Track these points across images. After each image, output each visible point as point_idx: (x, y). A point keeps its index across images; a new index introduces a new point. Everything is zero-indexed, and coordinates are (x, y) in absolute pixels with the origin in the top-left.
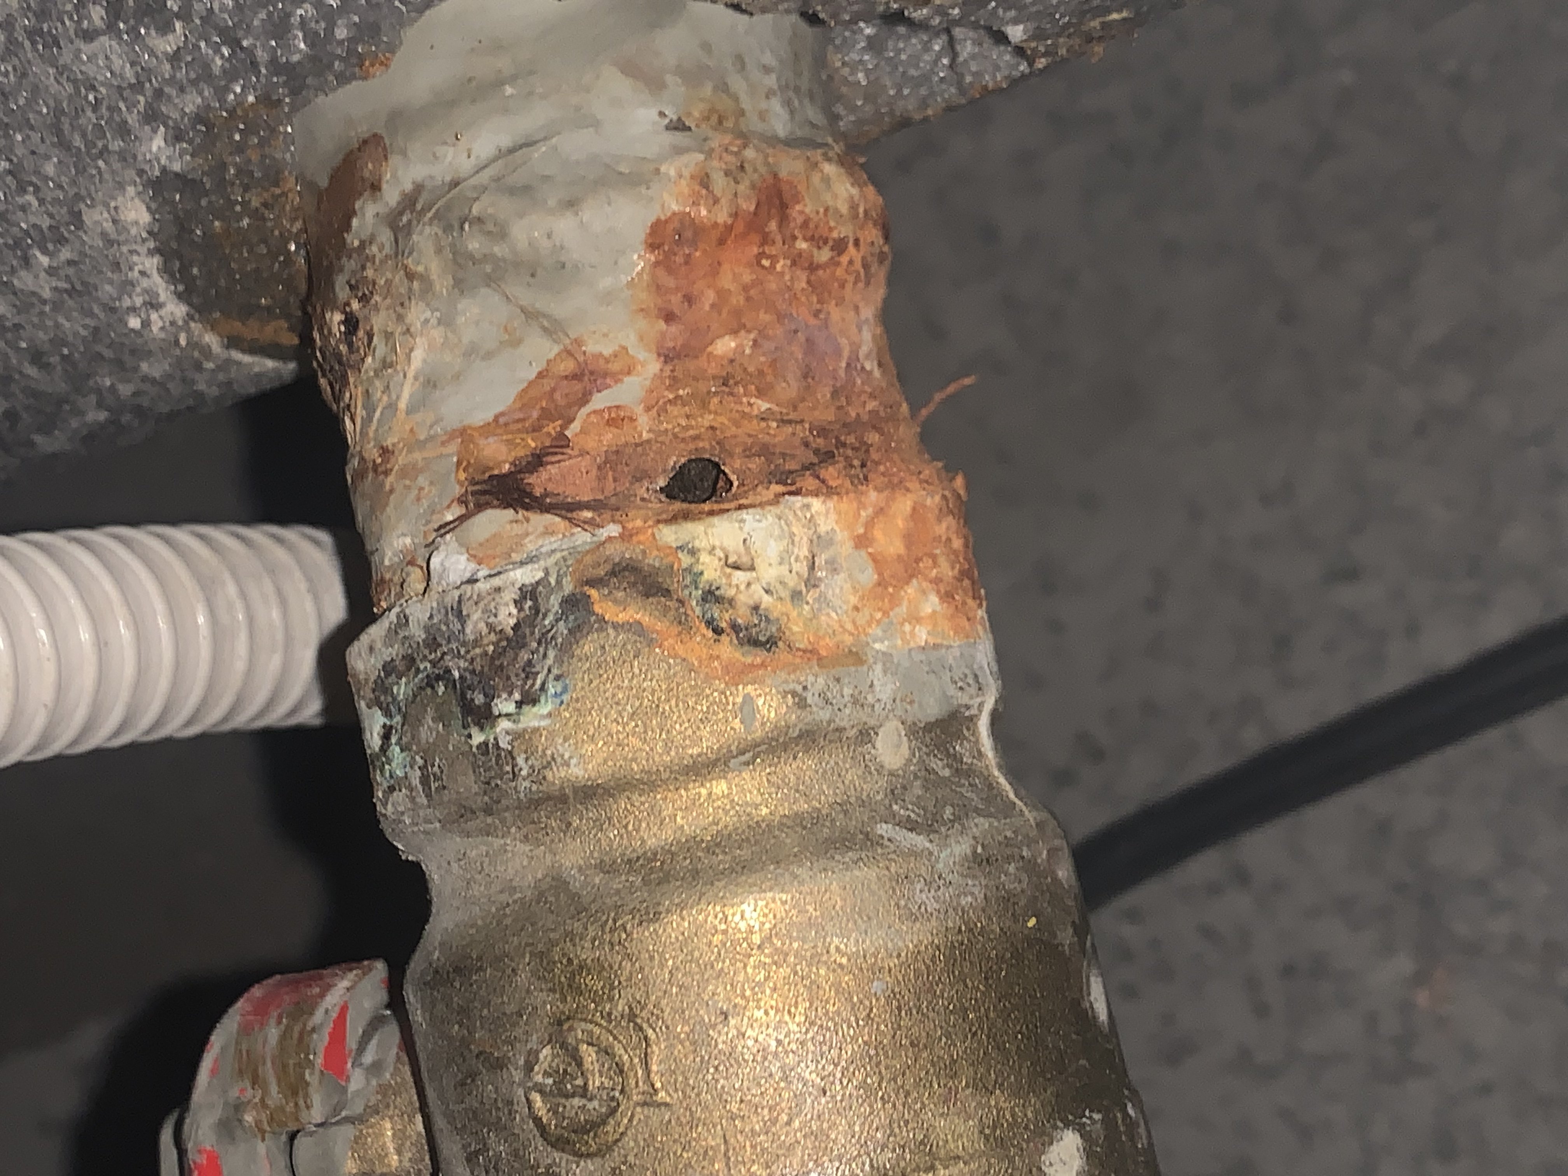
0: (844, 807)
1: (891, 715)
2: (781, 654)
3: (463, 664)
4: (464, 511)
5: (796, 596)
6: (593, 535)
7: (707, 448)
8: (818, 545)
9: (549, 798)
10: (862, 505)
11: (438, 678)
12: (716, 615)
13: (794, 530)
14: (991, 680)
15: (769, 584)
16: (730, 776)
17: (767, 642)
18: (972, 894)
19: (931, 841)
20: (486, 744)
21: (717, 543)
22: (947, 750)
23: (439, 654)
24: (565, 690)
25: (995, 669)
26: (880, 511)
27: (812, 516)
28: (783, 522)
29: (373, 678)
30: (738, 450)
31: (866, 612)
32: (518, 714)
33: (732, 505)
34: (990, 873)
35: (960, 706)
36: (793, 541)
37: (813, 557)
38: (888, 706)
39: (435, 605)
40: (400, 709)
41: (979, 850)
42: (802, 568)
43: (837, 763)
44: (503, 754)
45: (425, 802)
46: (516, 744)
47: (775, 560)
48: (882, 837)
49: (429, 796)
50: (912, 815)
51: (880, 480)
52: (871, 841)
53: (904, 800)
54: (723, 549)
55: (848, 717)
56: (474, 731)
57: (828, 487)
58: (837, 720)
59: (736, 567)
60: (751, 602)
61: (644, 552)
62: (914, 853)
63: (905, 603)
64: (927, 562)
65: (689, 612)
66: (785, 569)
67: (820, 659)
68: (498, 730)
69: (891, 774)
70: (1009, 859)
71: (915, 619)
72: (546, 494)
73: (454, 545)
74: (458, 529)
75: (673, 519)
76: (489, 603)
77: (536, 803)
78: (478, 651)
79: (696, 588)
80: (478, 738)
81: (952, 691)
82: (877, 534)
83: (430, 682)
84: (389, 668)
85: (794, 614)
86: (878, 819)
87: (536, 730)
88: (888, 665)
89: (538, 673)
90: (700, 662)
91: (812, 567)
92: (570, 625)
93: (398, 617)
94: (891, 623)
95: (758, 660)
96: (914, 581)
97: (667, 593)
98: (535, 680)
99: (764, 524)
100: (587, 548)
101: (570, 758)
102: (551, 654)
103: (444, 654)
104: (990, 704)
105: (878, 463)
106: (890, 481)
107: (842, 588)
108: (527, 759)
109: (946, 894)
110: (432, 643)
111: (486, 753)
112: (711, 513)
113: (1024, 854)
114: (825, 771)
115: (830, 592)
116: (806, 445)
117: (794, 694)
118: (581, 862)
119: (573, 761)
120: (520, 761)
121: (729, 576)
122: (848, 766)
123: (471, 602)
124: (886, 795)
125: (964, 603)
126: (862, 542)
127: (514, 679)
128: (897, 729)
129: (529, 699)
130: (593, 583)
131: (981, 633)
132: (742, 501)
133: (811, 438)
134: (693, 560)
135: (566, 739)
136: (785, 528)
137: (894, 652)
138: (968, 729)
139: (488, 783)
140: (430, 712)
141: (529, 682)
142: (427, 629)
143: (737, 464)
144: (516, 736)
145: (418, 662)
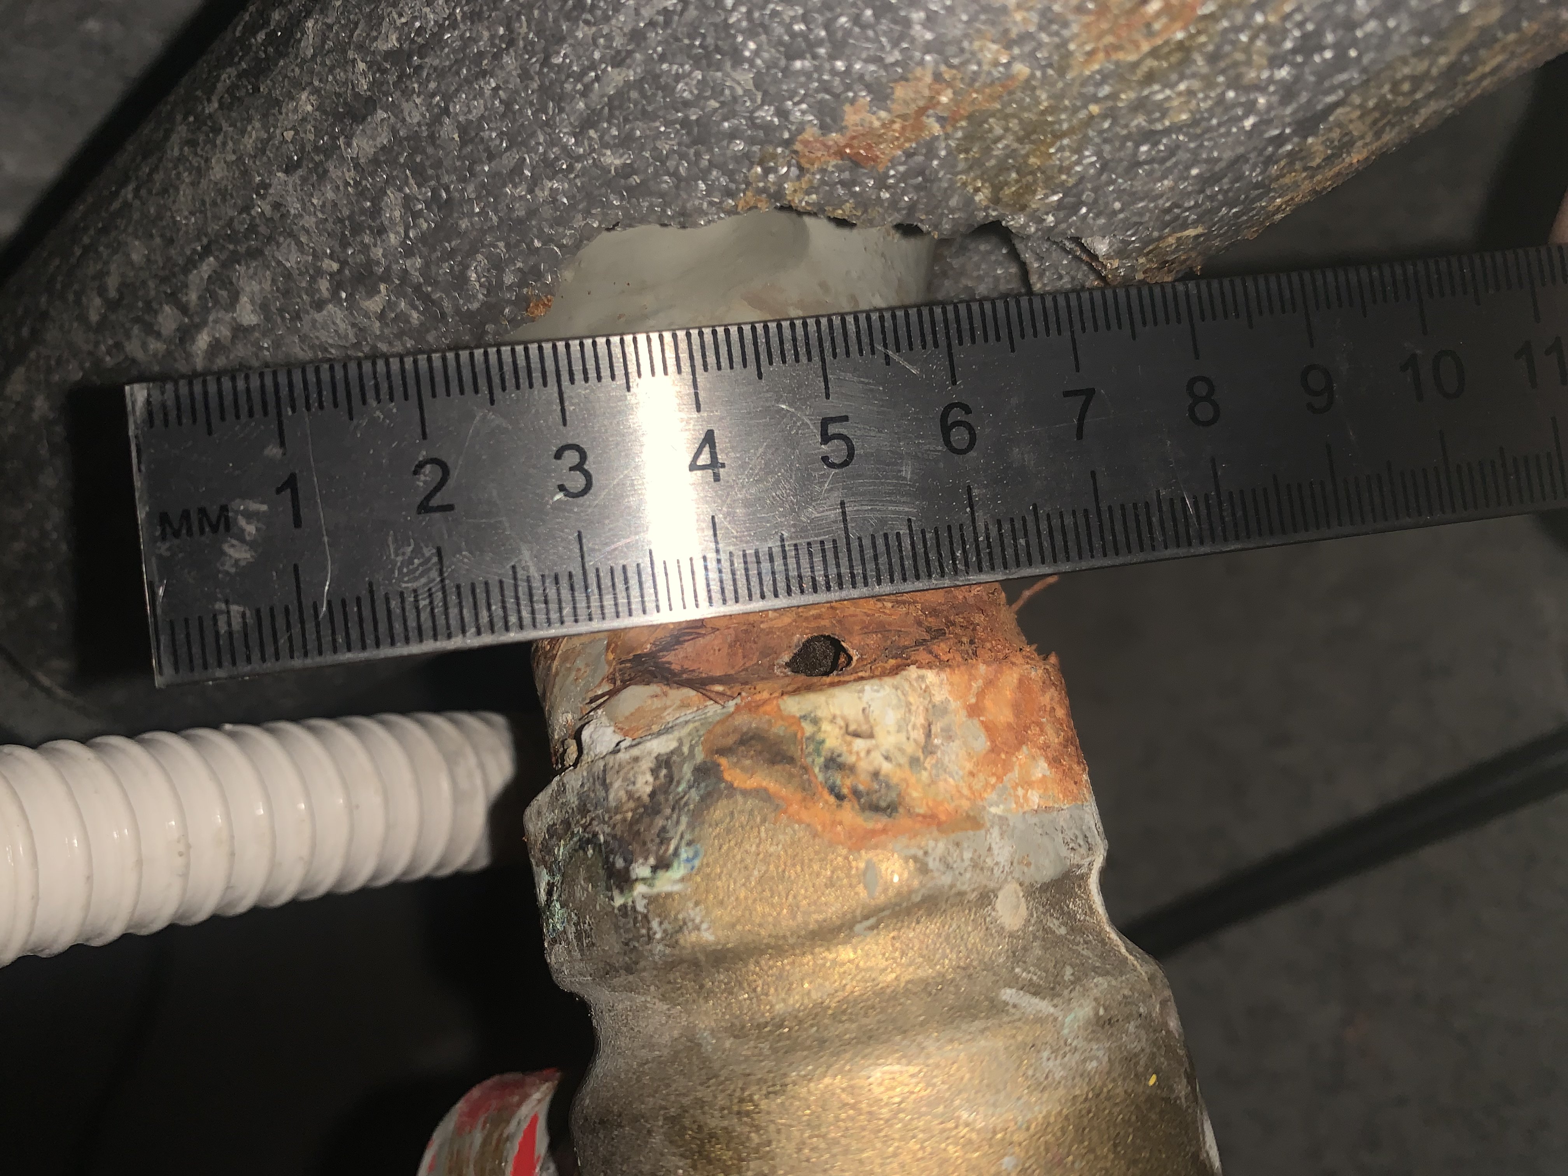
0: (966, 971)
1: (1009, 878)
2: (902, 820)
3: (607, 830)
4: (612, 687)
5: (914, 762)
6: (724, 707)
7: (827, 626)
8: (934, 714)
9: (682, 961)
10: (972, 678)
11: (588, 841)
12: (838, 782)
13: (911, 699)
14: (1098, 839)
15: (888, 751)
16: (854, 941)
17: (888, 807)
18: (1097, 1058)
19: (1055, 1006)
20: (624, 906)
21: (838, 712)
22: (1061, 908)
23: (588, 819)
24: (696, 855)
25: (1101, 829)
26: (990, 683)
27: (927, 687)
28: (899, 692)
29: (540, 839)
30: (857, 628)
31: (981, 776)
32: (653, 878)
33: (852, 677)
34: (1112, 1034)
35: (1072, 866)
36: (910, 711)
37: (929, 726)
38: (1007, 869)
39: (585, 774)
40: (560, 869)
41: (1101, 1012)
42: (918, 735)
43: (959, 927)
44: (640, 918)
45: (579, 957)
46: (651, 907)
47: (893, 728)
48: (1007, 1004)
49: (581, 950)
50: (1035, 978)
51: (987, 655)
52: (997, 1008)
53: (1025, 962)
54: (844, 718)
55: (968, 882)
56: (616, 893)
57: (940, 661)
58: (958, 884)
59: (856, 735)
60: (871, 769)
61: (769, 721)
62: (1039, 1020)
63: (1017, 769)
64: (1035, 730)
65: (812, 778)
66: (902, 737)
67: (939, 824)
68: (635, 893)
69: (1011, 935)
70: (1128, 1018)
71: (1027, 784)
72: (684, 671)
73: (604, 720)
74: (608, 703)
75: (796, 691)
76: (628, 773)
77: (671, 965)
78: (619, 817)
79: (819, 755)
80: (619, 901)
81: (1064, 852)
82: (988, 703)
83: (583, 844)
84: (551, 831)
85: (913, 780)
86: (1001, 982)
87: (669, 895)
88: (1004, 827)
89: (671, 839)
90: (824, 826)
91: (928, 735)
92: (702, 792)
93: (558, 786)
94: (1005, 788)
95: (880, 826)
96: (1024, 748)
97: (791, 760)
98: (668, 845)
99: (882, 693)
100: (718, 718)
101: (702, 922)
102: (684, 820)
103: (592, 819)
104: (1099, 861)
105: (983, 641)
106: (996, 656)
107: (957, 755)
108: (661, 923)
109: (1072, 1060)
110: (583, 810)
111: (625, 915)
112: (832, 685)
113: (1142, 1010)
114: (948, 935)
115: (947, 758)
116: (919, 623)
117: (915, 859)
118: (713, 1024)
119: (704, 926)
120: (655, 924)
121: (849, 744)
122: (970, 929)
123: (614, 771)
124: (1008, 957)
125: (1071, 769)
126: (974, 711)
127: (649, 845)
128: (1016, 892)
129: (663, 865)
130: (723, 751)
131: (1087, 796)
132: (860, 674)
133: (923, 617)
134: (815, 729)
135: (697, 904)
136: (902, 697)
137: (1009, 816)
138: (1080, 886)
139: (627, 944)
140: (582, 873)
141: (663, 848)
142: (580, 796)
143: (856, 640)
144: (652, 900)
145: (573, 826)
